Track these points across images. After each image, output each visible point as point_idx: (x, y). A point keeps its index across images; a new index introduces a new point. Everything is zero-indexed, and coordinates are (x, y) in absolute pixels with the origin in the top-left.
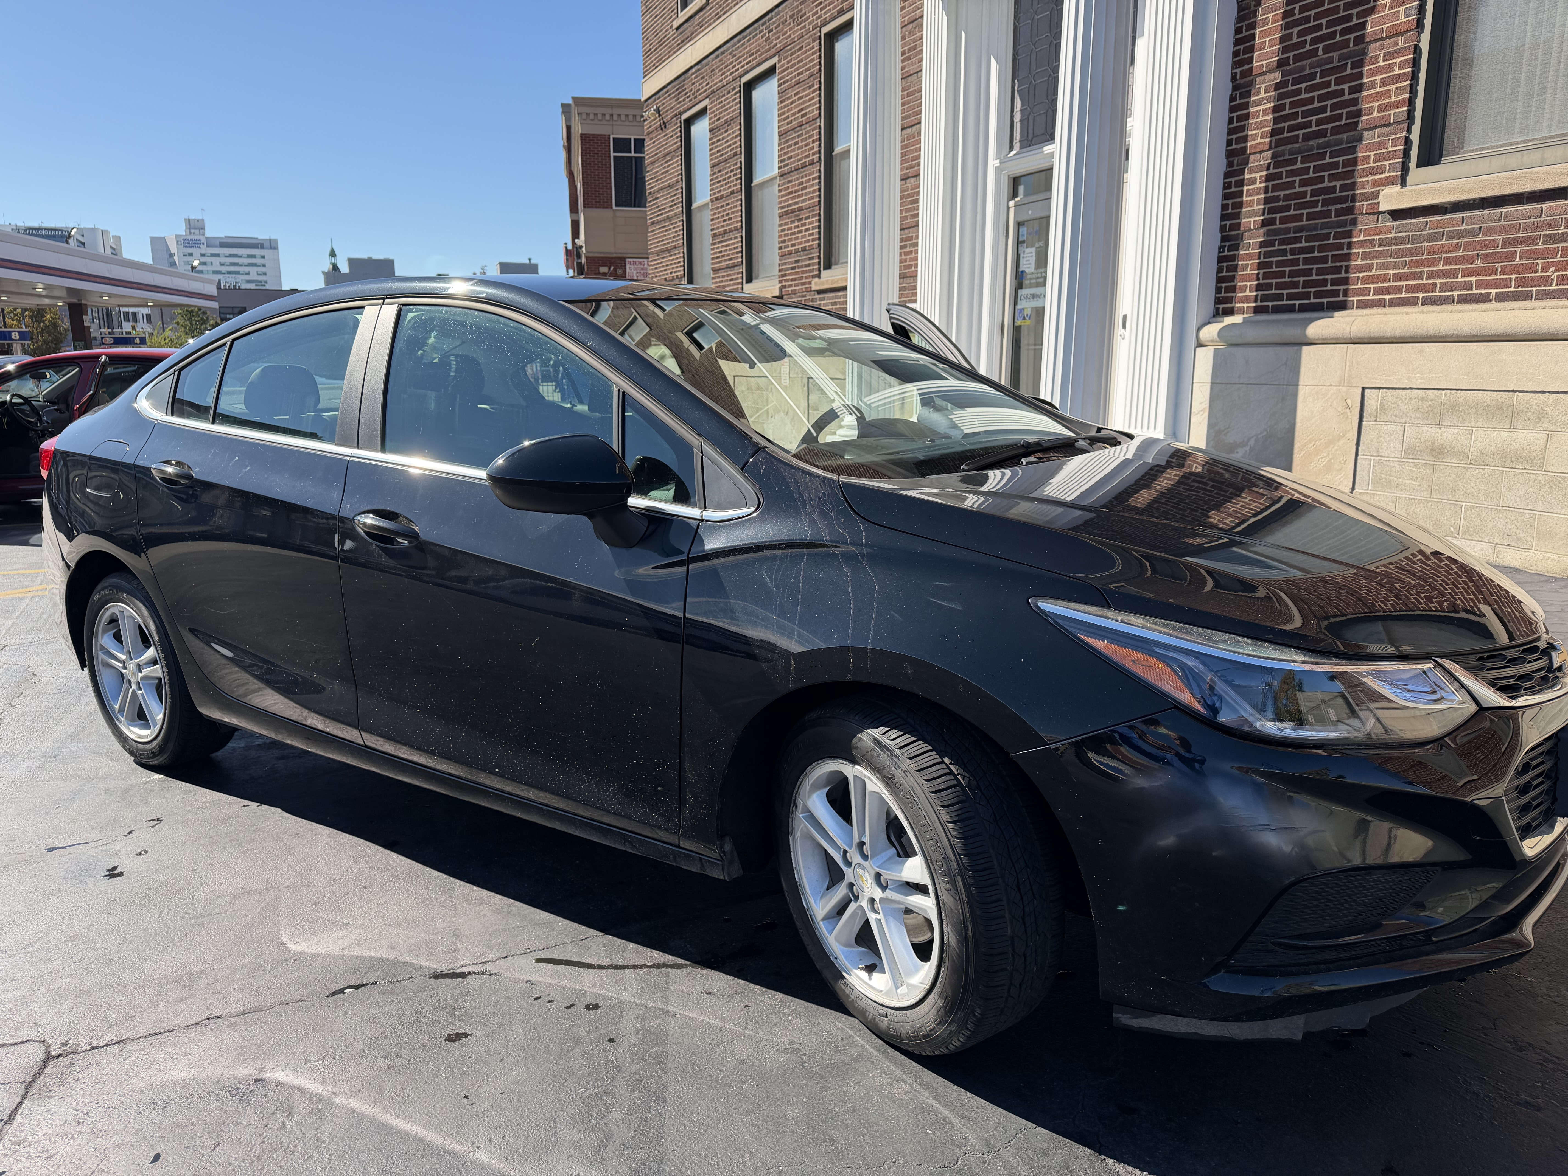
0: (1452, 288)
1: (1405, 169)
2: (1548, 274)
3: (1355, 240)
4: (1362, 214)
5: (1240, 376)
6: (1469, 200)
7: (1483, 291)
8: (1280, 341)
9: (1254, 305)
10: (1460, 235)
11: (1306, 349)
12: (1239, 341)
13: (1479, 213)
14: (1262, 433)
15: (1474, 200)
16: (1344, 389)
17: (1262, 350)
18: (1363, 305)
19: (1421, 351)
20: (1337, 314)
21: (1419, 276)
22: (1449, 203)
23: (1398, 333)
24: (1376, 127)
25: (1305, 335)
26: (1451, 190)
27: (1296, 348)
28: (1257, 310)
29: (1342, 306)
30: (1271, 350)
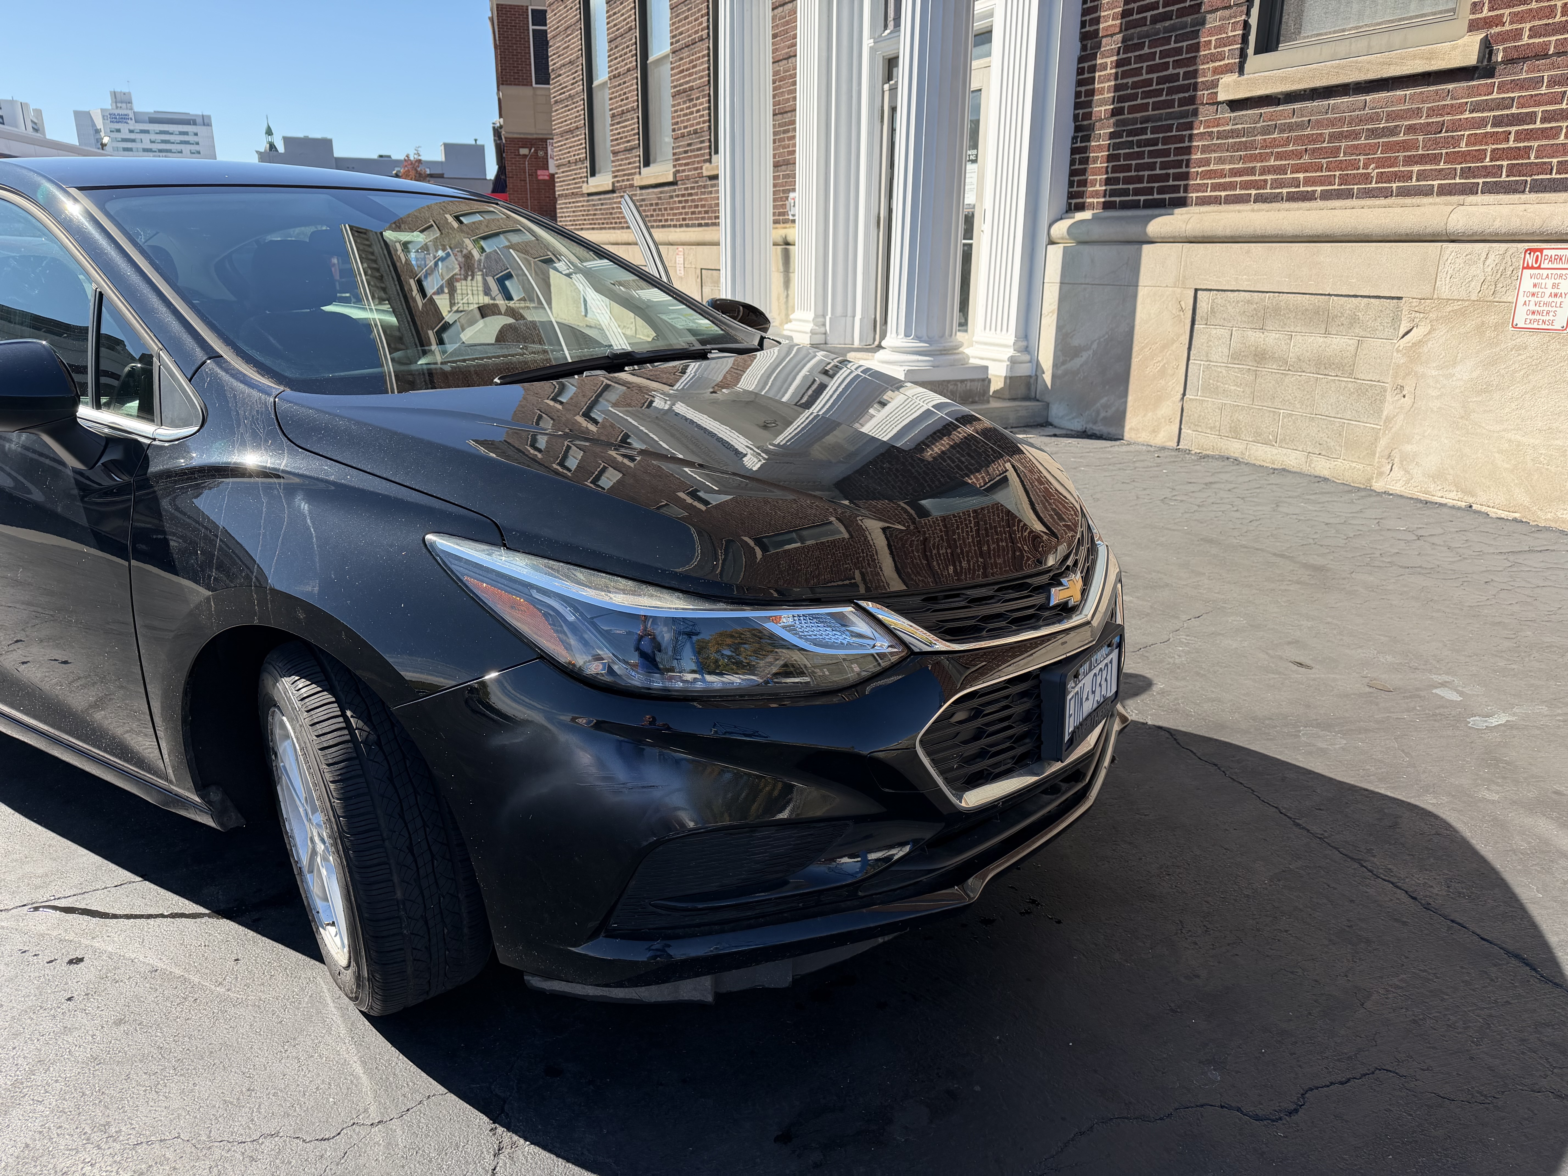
0: (1281, 184)
1: (1243, 55)
2: (1369, 171)
3: (1195, 132)
4: (1202, 104)
5: (1086, 276)
6: (1300, 91)
7: (1309, 189)
8: (1123, 239)
9: (1103, 200)
10: (1291, 128)
11: (1146, 248)
12: (1086, 238)
13: (1308, 104)
14: (1104, 336)
15: (1305, 90)
16: (1179, 290)
17: (1106, 248)
18: (1203, 202)
19: (1248, 252)
20: (1177, 211)
21: (1251, 171)
22: (1282, 93)
23: (1228, 232)
24: (1217, 10)
25: (1145, 233)
26: (1283, 79)
27: (1137, 246)
28: (1107, 206)
29: (1182, 203)
30: (1115, 248)
